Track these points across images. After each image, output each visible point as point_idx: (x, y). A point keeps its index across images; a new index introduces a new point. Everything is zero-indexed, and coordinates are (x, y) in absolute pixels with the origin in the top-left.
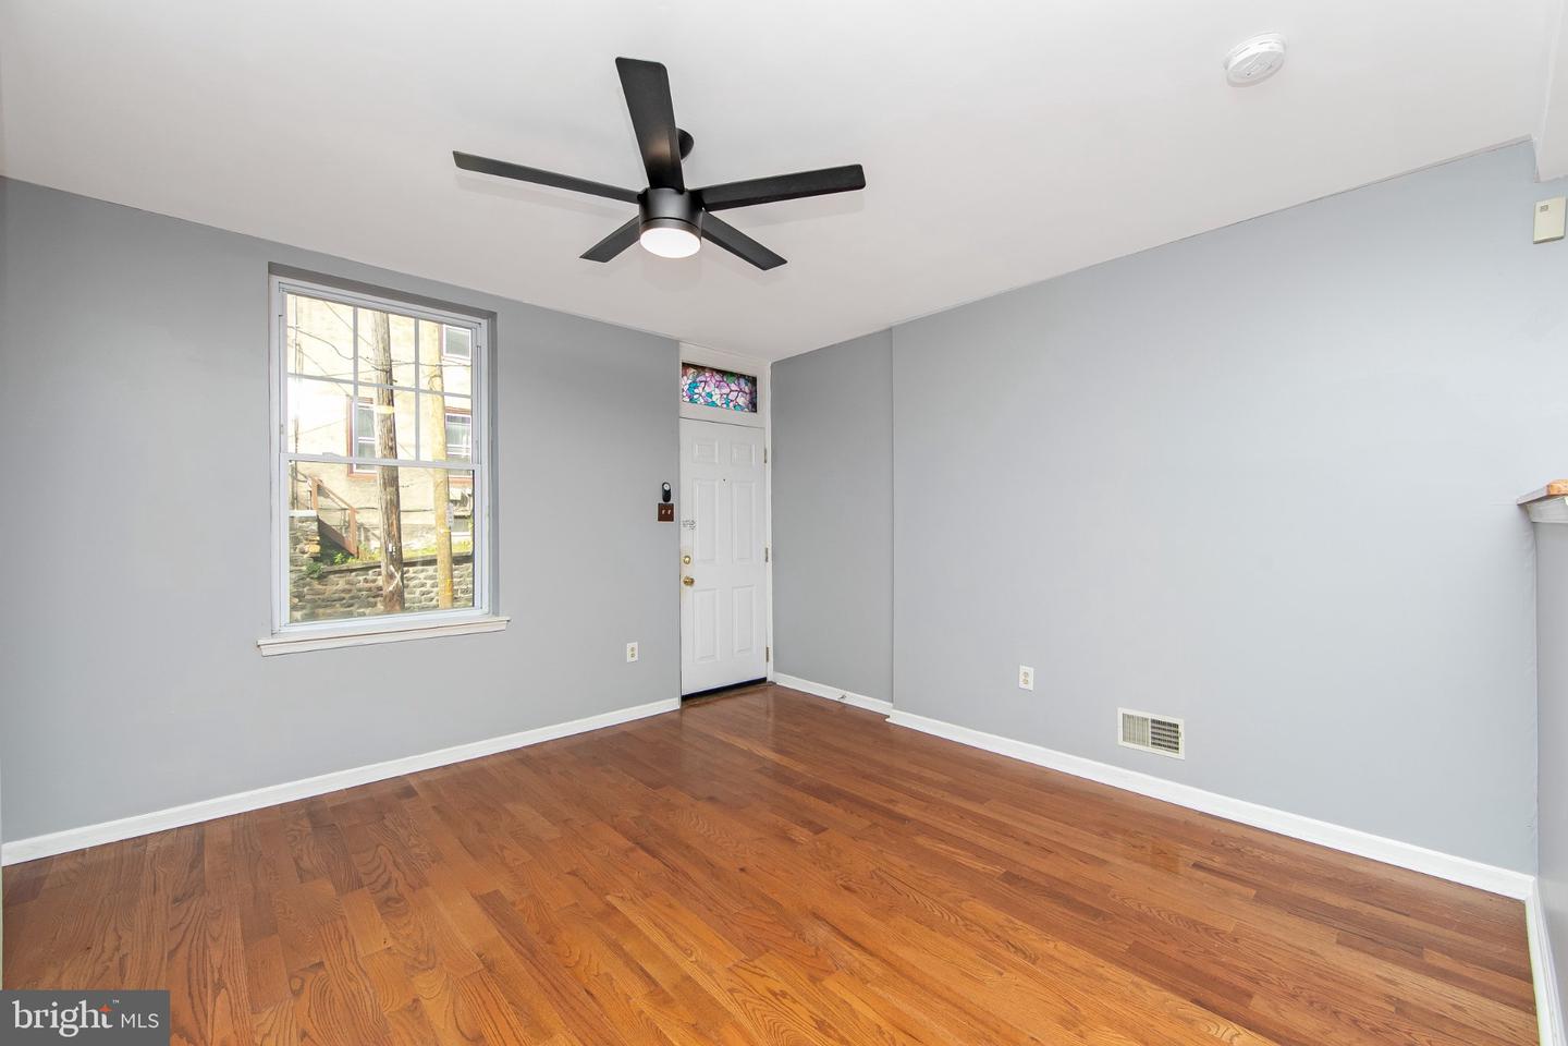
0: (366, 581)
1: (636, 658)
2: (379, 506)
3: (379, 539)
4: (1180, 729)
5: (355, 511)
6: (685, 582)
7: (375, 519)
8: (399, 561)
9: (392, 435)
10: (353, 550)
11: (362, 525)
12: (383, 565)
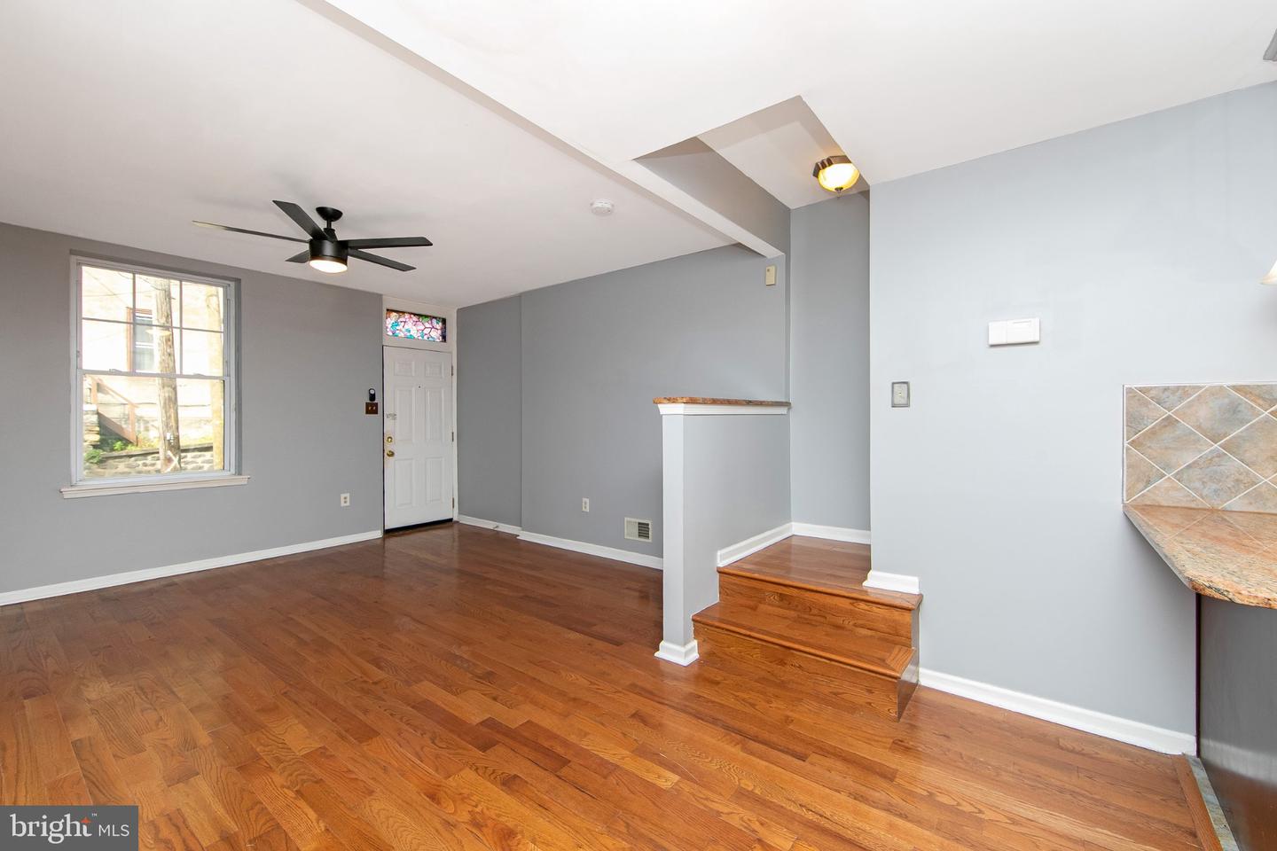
0: (145, 465)
1: (348, 504)
2: (158, 402)
3: (158, 429)
4: (650, 527)
5: (134, 406)
6: (388, 455)
7: (155, 413)
8: (176, 447)
9: (170, 343)
10: (132, 437)
11: (141, 417)
12: (161, 451)
